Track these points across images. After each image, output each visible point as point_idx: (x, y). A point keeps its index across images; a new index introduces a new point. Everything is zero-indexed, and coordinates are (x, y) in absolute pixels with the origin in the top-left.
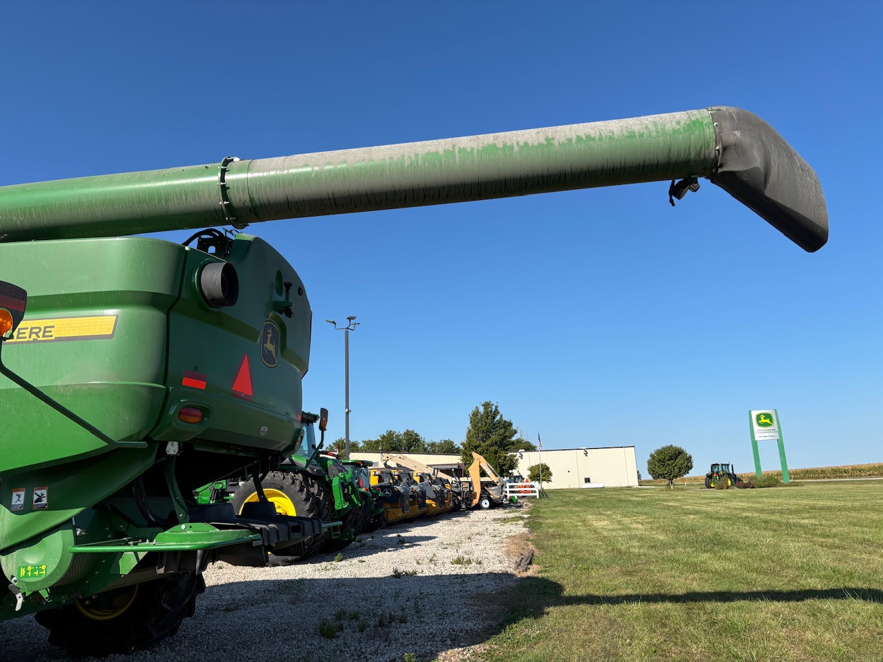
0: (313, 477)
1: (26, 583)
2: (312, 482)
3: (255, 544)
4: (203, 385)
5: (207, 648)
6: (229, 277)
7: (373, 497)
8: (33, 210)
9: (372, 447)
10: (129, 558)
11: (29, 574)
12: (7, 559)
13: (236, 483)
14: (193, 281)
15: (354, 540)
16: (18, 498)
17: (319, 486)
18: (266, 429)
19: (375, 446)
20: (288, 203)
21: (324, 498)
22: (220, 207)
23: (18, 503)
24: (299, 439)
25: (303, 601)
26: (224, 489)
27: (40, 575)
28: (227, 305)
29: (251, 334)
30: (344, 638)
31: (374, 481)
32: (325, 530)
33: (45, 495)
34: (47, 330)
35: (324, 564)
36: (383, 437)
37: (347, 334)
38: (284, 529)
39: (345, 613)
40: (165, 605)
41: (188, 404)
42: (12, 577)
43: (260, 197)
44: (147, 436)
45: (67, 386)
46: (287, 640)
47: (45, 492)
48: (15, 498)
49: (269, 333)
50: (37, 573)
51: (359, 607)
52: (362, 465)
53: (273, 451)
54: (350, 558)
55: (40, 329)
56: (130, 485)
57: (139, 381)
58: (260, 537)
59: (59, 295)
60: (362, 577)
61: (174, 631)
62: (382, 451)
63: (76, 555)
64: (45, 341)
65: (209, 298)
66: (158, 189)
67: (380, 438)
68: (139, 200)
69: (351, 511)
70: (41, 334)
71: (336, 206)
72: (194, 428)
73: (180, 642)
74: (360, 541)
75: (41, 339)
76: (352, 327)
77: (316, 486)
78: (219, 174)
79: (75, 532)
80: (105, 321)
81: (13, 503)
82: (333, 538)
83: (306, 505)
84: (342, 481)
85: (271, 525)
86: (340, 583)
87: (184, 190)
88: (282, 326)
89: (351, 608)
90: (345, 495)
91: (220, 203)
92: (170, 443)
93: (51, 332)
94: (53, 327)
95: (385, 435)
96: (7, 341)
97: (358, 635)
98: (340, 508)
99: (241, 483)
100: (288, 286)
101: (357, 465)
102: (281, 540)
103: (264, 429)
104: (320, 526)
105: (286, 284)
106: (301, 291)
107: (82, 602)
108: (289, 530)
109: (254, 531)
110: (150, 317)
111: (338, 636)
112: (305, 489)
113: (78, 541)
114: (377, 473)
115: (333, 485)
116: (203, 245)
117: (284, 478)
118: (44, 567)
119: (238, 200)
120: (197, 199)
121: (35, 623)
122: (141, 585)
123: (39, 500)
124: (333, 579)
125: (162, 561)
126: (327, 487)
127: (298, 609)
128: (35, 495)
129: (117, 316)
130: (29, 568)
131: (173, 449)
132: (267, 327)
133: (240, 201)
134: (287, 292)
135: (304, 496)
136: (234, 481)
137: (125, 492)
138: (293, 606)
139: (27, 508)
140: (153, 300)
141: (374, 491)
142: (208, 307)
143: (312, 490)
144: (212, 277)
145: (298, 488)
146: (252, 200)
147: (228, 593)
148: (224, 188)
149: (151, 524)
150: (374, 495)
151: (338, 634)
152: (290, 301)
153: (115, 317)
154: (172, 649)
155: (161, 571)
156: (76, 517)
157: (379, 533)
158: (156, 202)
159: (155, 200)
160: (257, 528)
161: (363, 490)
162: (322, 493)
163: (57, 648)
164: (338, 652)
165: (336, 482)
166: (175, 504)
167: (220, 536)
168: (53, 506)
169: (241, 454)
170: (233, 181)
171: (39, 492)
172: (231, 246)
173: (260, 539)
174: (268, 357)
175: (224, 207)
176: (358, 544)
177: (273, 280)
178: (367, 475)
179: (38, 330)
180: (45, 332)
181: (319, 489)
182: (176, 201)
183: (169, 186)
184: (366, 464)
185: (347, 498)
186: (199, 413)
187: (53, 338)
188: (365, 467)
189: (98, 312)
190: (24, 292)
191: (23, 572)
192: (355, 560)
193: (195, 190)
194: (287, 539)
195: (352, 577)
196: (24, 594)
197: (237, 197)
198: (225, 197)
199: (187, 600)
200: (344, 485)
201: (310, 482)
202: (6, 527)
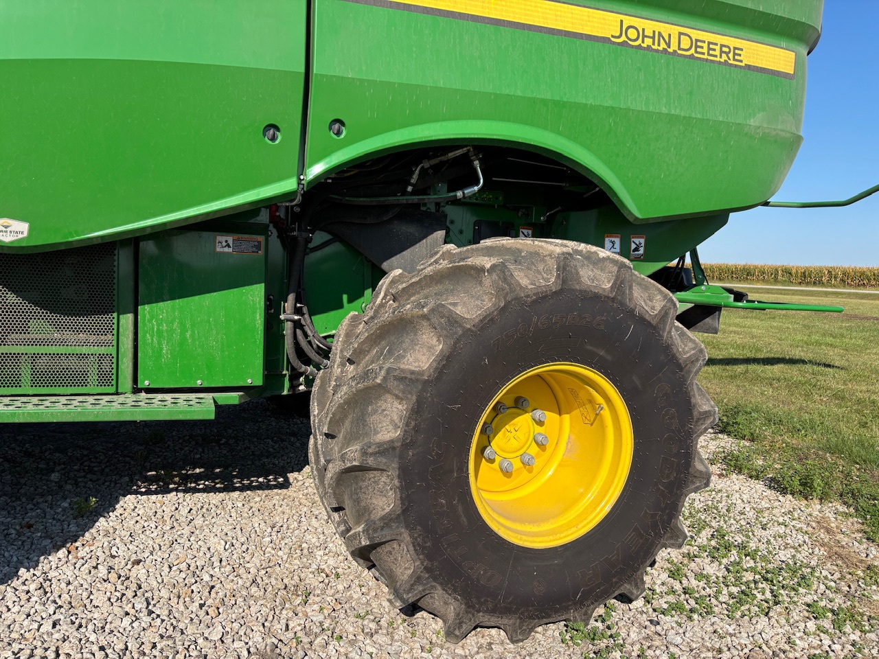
16: (612, 245)
23: (614, 250)
33: (643, 245)
34: (736, 51)
47: (642, 241)
48: (607, 245)
55: (730, 48)
64: (735, 66)
70: (731, 56)
75: (732, 62)
80: (785, 55)
93: (740, 55)
123: (636, 249)
128: (632, 243)
153: (794, 54)
168: (650, 257)
171: (637, 241)
179: (728, 50)
180: (734, 54)
189: (779, 43)
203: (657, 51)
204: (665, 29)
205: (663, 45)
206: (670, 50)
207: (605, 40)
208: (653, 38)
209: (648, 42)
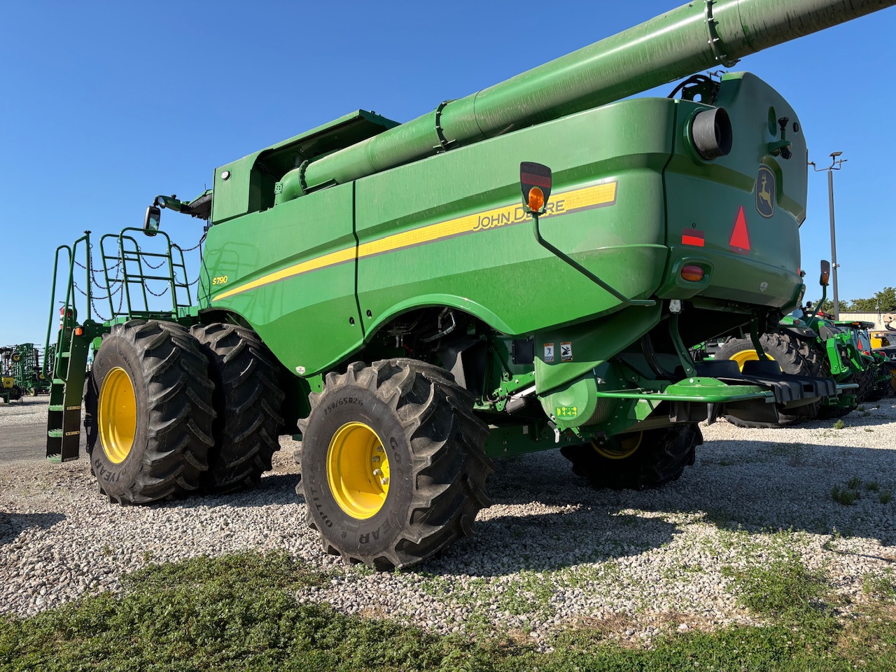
0: (802, 338)
1: (563, 421)
2: (801, 343)
3: (768, 400)
4: (700, 242)
5: (711, 495)
6: (723, 124)
7: (876, 363)
8: (533, 96)
9: (866, 306)
10: (644, 405)
11: (564, 413)
12: (546, 401)
13: (715, 344)
14: (684, 135)
15: (855, 408)
16: (549, 351)
17: (810, 349)
18: (766, 285)
19: (869, 305)
20: (789, 21)
21: (817, 361)
22: (708, 47)
23: (549, 355)
24: (800, 295)
25: (804, 465)
26: (703, 350)
27: (573, 415)
28: (722, 155)
29: (744, 183)
30: (863, 507)
31: (876, 344)
32: (840, 392)
33: (570, 349)
34: (559, 204)
35: (821, 430)
36: (880, 295)
37: (830, 175)
38: (795, 387)
39: (860, 483)
40: (669, 452)
41: (689, 262)
42: (551, 415)
43: (755, 23)
44: (653, 294)
45: (581, 253)
46: (794, 500)
47: (569, 346)
48: (546, 351)
49: (764, 180)
50: (569, 413)
51: (876, 478)
52: (860, 326)
53: (771, 307)
54: (853, 426)
55: (553, 204)
56: (639, 341)
57: (642, 243)
58: (772, 394)
59: (565, 171)
60: (873, 447)
61: (676, 477)
62: (880, 312)
63: (600, 399)
64: (558, 215)
65: (703, 150)
66: (642, 45)
67: (875, 297)
68: (624, 61)
69: (852, 375)
70: (554, 209)
71: (853, 9)
72: (695, 286)
73: (684, 487)
74: (862, 410)
75: (555, 213)
76: (837, 166)
77: (806, 348)
78: (706, 10)
79: (597, 381)
80: (605, 188)
81: (546, 355)
82: (830, 404)
83: (795, 368)
84: (839, 343)
85: (782, 383)
86: (846, 451)
87: (668, 39)
88: (778, 172)
89: (866, 478)
90: (842, 358)
91: (709, 42)
92: (672, 302)
93: (562, 205)
94: (563, 201)
95: (883, 292)
96: (542, 216)
97: (880, 506)
98: (838, 372)
99: (721, 345)
100: (783, 122)
101: (853, 326)
102: (794, 399)
103: (764, 285)
104: (834, 387)
105: (780, 121)
106: (796, 127)
107: (596, 442)
108: (801, 388)
109: (765, 387)
110: (646, 179)
111: (855, 504)
112: (794, 351)
113: (600, 388)
114: (880, 335)
115: (828, 346)
116: (688, 94)
117: (768, 339)
118: (575, 409)
119: (728, 33)
120: (683, 45)
121: (560, 455)
122: (644, 432)
123: (565, 353)
124: (836, 447)
125: (673, 411)
126: (820, 349)
127: (800, 473)
128: (562, 349)
129: (617, 182)
130: (564, 409)
131: (675, 306)
132: (761, 173)
133: (731, 34)
134: (783, 130)
135: (793, 358)
136: (713, 342)
137: (635, 347)
138: (793, 469)
139: (557, 360)
140: (649, 162)
141: (877, 355)
142: (702, 159)
143: (801, 352)
144: (704, 127)
145: (785, 350)
146: (744, 29)
147: (720, 448)
148: (712, 24)
149: (659, 377)
150: (878, 360)
151: (855, 501)
152: (786, 140)
153: (615, 183)
154: (678, 492)
155: (674, 420)
156: (596, 368)
157: (885, 402)
158: (641, 58)
159: (639, 57)
160: (768, 385)
161: (863, 354)
162: (815, 356)
163: (579, 477)
164: (859, 520)
165: (831, 344)
166: (682, 359)
167: (729, 391)
168: (578, 358)
169: (736, 312)
170: (722, 13)
171: (565, 347)
172: (717, 90)
173: (772, 396)
174: (764, 207)
175: (713, 46)
176: (861, 413)
177: (766, 118)
178: (868, 337)
179: (551, 206)
180: (557, 206)
181: (810, 351)
182: (661, 54)
183: (653, 39)
184: (865, 326)
185: (846, 361)
186: (699, 270)
187: (564, 211)
188: (863, 329)
189: (599, 181)
190: (549, 170)
191: (559, 412)
192: (861, 429)
193: (680, 35)
194: (800, 398)
195: (860, 446)
196: (559, 429)
197: (726, 31)
198: (714, 34)
199: (688, 450)
200: (840, 347)
201: (799, 344)
202: (543, 375)
203: (501, 226)
204: (504, 211)
205: (505, 221)
206: (509, 223)
207: (471, 232)
208: (498, 219)
209: (495, 223)
